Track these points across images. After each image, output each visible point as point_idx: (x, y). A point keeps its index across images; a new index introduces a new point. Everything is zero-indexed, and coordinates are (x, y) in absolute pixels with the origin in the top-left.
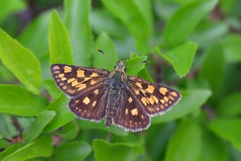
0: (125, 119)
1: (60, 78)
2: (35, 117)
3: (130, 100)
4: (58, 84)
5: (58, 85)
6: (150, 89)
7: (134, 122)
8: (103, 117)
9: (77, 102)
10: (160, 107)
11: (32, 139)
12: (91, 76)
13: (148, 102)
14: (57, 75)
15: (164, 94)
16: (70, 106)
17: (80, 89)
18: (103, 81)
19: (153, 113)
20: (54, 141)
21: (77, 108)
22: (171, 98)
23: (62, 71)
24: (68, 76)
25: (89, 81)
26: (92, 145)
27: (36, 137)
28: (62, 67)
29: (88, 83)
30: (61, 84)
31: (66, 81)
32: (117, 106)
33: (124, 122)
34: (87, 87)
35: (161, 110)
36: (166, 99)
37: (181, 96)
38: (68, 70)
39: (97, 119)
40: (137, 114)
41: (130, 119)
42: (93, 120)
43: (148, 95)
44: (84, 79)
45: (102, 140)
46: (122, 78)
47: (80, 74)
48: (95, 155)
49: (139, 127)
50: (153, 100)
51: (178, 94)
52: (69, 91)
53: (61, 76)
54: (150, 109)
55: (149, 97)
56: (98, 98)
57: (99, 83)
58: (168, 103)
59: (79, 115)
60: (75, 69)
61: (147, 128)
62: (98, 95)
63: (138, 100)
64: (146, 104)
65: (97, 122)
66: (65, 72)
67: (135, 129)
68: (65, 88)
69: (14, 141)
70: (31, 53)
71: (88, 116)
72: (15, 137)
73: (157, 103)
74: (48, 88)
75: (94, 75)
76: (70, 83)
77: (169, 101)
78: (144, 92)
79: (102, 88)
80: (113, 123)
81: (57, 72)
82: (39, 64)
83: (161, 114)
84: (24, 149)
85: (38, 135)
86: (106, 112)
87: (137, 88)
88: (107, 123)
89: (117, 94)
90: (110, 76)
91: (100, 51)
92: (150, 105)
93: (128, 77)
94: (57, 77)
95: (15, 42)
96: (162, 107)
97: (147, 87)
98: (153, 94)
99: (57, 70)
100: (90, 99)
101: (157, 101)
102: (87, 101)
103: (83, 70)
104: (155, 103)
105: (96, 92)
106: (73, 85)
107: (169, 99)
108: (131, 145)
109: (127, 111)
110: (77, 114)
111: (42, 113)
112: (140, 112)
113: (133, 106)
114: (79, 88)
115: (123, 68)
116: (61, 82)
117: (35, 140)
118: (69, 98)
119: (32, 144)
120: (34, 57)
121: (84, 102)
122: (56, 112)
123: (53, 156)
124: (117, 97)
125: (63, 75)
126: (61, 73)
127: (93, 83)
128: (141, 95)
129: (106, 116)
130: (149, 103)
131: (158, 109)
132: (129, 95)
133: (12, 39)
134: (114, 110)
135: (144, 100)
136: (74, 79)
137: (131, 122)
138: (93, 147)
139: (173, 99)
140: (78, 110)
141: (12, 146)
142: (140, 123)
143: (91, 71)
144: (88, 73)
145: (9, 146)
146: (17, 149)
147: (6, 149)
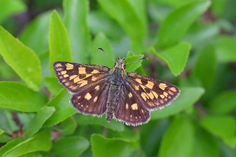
0: (125, 114)
1: (63, 75)
2: (35, 113)
3: (130, 95)
4: (61, 80)
5: (61, 82)
6: (150, 85)
7: (135, 116)
8: (104, 111)
9: (79, 97)
10: (159, 102)
11: (33, 134)
12: (92, 73)
13: (147, 97)
14: (60, 72)
15: (163, 89)
16: (72, 102)
17: (81, 86)
18: (104, 78)
19: (153, 107)
20: (53, 136)
21: (79, 104)
22: (170, 93)
23: (65, 68)
24: (70, 73)
25: (91, 77)
26: (89, 140)
27: (36, 132)
28: (64, 64)
29: (89, 79)
30: (64, 81)
31: (68, 78)
32: (117, 101)
33: (125, 117)
34: (89, 83)
35: (161, 105)
36: (166, 94)
37: (180, 91)
38: (70, 67)
39: (99, 114)
40: (137, 108)
41: (131, 114)
42: (94, 115)
43: (148, 91)
44: (86, 76)
45: (100, 135)
46: (122, 74)
47: (82, 71)
48: (93, 150)
49: (139, 121)
50: (153, 95)
51: (177, 89)
52: (71, 87)
53: (64, 73)
54: (150, 104)
55: (149, 92)
56: (99, 94)
57: (100, 79)
58: (167, 98)
59: (81, 110)
60: (76, 67)
61: (147, 122)
62: (99, 91)
63: (138, 95)
64: (145, 99)
65: (99, 116)
66: (67, 69)
67: (135, 123)
68: (67, 84)
69: (15, 136)
70: (32, 51)
71: (90, 111)
72: (15, 132)
73: (157, 98)
74: (48, 85)
75: (95, 72)
76: (73, 80)
77: (168, 96)
78: (143, 87)
79: (103, 83)
80: (114, 117)
81: (60, 69)
82: (39, 62)
83: (161, 108)
84: (25, 144)
85: (38, 130)
86: (107, 106)
87: (137, 84)
88: (108, 117)
89: (117, 90)
90: (111, 72)
91: (101, 49)
92: (150, 100)
93: (127, 73)
94: (59, 74)
95: (16, 41)
96: (162, 102)
97: (147, 83)
98: (153, 89)
99: (60, 67)
100: (91, 95)
101: (157, 96)
102: (88, 96)
103: (85, 67)
104: (155, 98)
105: (97, 88)
106: (75, 82)
107: (169, 94)
108: (127, 140)
109: (127, 106)
110: (80, 110)
111: (42, 109)
112: (140, 107)
113: (133, 101)
114: (80, 84)
115: (123, 65)
116: (64, 78)
117: (35, 134)
118: (72, 94)
119: (32, 138)
120: (35, 55)
121: (86, 97)
122: (56, 107)
123: (52, 151)
124: (117, 93)
125: (65, 72)
126: (64, 70)
127: (94, 79)
128: (141, 90)
129: (107, 111)
130: (149, 98)
131: (158, 104)
132: (129, 90)
133: (13, 38)
134: (114, 105)
135: (143, 95)
136: (76, 76)
137: (131, 116)
138: (91, 141)
139: (172, 94)
140: (80, 105)
141: (13, 141)
142: (140, 117)
143: (92, 68)
144: (89, 70)
145: (10, 140)
146: (18, 143)
147: (8, 143)
